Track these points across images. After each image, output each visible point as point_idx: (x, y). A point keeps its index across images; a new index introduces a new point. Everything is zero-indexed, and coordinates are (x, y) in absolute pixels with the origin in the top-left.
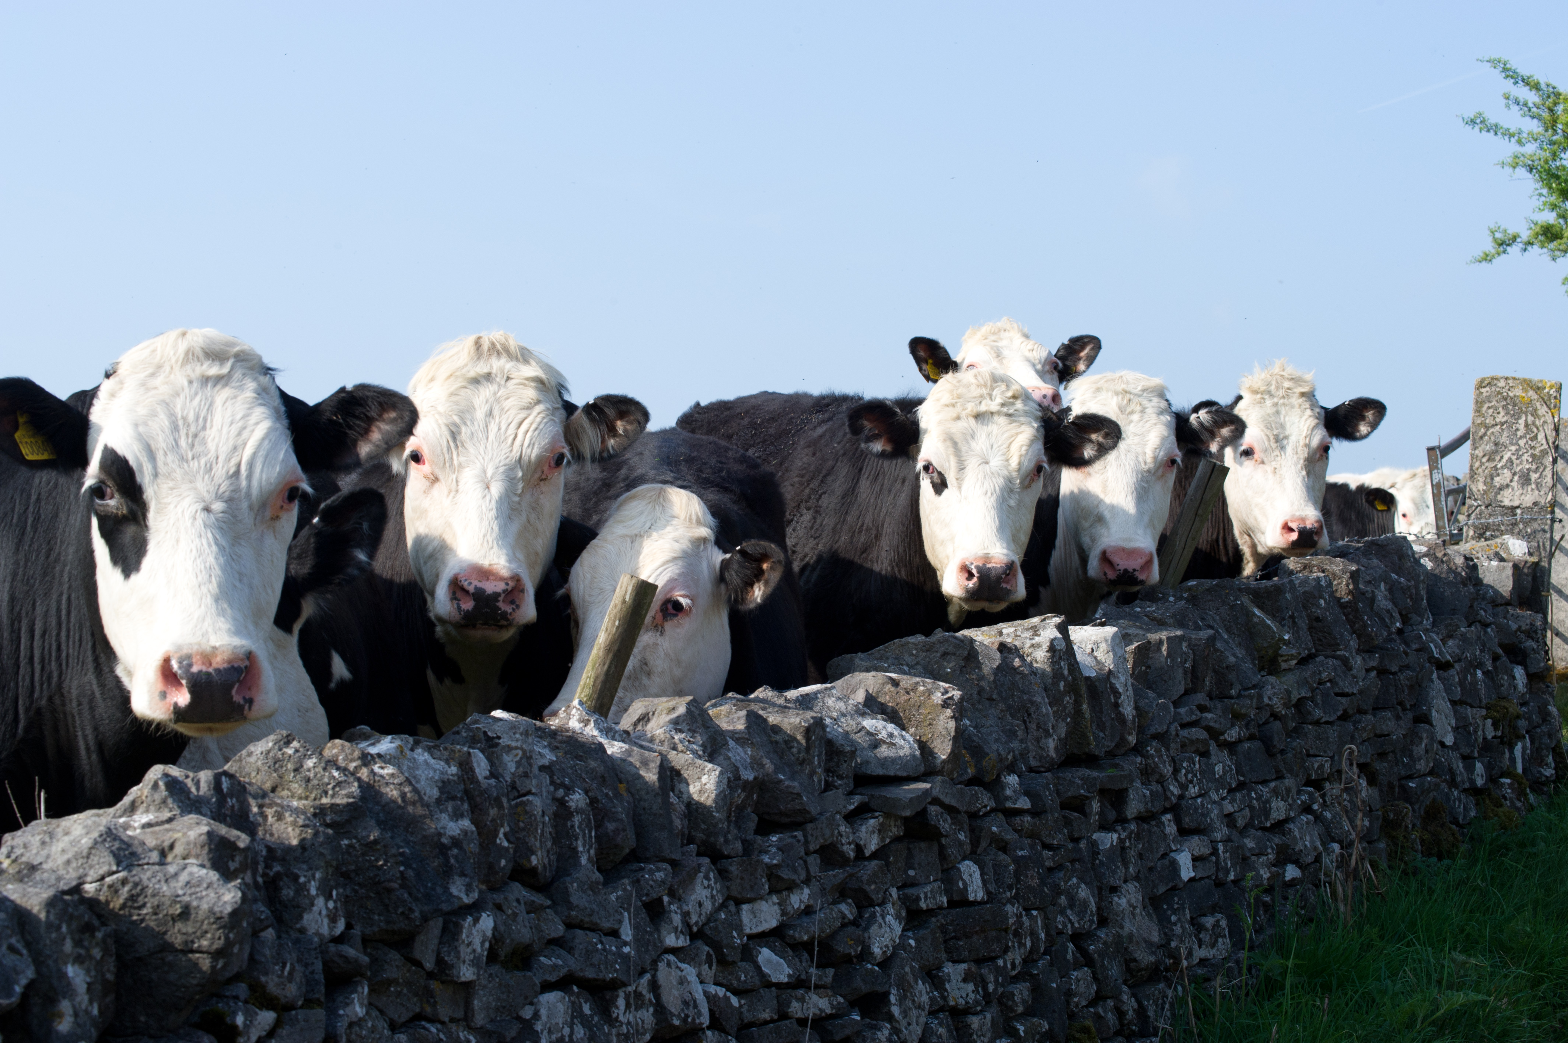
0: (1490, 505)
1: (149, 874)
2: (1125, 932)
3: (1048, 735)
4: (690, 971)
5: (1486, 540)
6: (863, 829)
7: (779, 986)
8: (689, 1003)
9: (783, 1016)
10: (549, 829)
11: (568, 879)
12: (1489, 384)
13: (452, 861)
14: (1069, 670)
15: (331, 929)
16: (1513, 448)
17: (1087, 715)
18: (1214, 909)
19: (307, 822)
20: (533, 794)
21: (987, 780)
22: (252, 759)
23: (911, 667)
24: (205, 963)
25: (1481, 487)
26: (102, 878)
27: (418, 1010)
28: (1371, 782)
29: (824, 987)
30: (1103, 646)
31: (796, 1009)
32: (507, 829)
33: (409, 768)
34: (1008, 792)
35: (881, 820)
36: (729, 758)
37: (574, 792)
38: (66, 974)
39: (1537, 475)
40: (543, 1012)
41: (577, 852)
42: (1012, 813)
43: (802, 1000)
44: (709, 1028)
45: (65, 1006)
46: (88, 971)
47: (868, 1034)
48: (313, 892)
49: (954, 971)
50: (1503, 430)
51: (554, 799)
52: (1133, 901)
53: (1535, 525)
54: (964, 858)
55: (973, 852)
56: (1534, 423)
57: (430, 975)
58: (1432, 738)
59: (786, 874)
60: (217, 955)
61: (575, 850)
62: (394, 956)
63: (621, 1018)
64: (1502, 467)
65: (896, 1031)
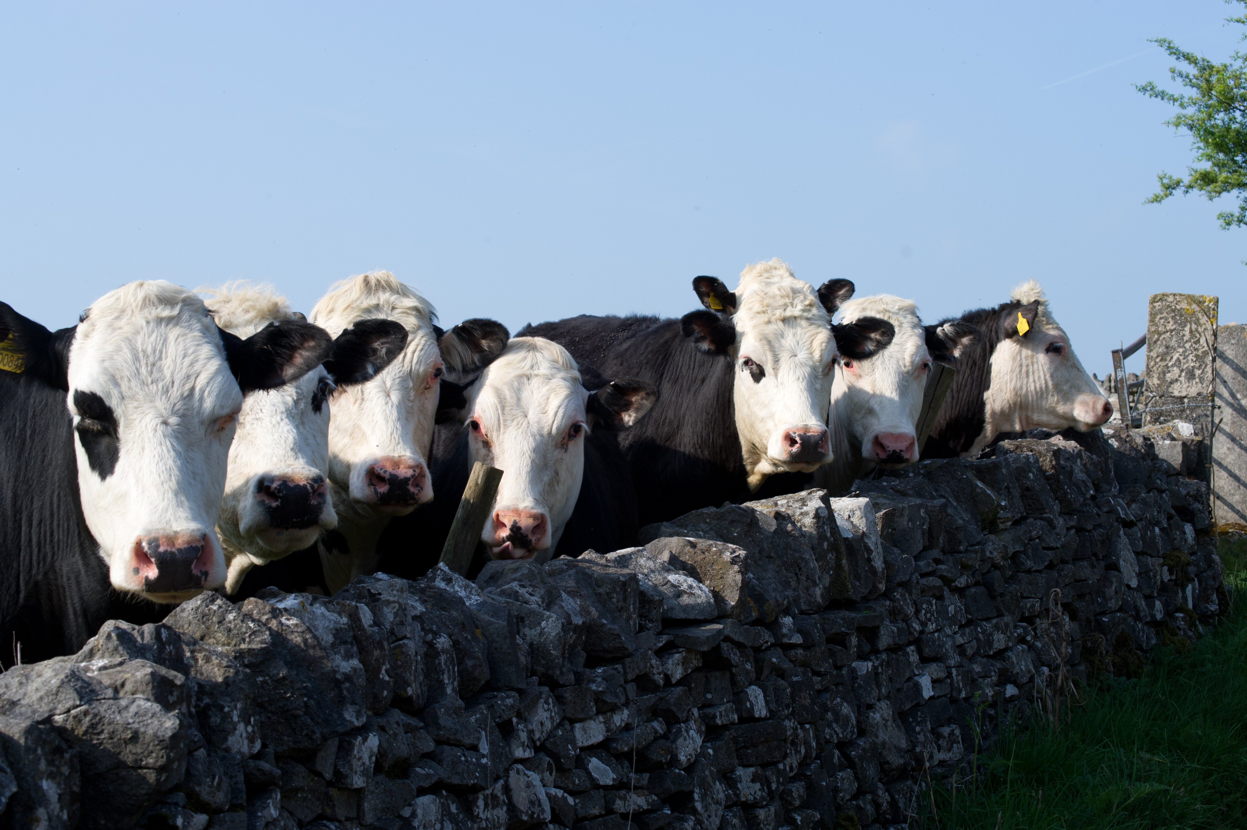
0: (1163, 396)
1: (105, 706)
2: (879, 741)
3: (815, 584)
4: (535, 777)
5: (1160, 423)
6: (670, 662)
7: (606, 787)
8: (535, 802)
9: (610, 811)
10: (421, 666)
11: (437, 705)
12: (1161, 299)
13: (345, 692)
14: (831, 533)
15: (250, 748)
16: (1181, 350)
17: (846, 568)
18: (949, 721)
19: (230, 664)
20: (408, 638)
21: (767, 621)
22: (185, 614)
23: (705, 532)
24: (151, 777)
25: (1156, 381)
26: (69, 711)
27: (320, 811)
28: (1073, 618)
29: (641, 788)
30: (858, 513)
31: (619, 806)
32: (388, 666)
33: (309, 619)
34: (785, 631)
35: (684, 654)
36: (563, 607)
37: (440, 636)
38: (41, 787)
39: (1200, 372)
40: (419, 812)
41: (444, 684)
42: (788, 647)
43: (624, 799)
44: (550, 822)
45: (41, 813)
46: (59, 785)
47: (677, 825)
48: (236, 719)
49: (744, 774)
50: (1172, 336)
51: (425, 642)
52: (885, 715)
53: (1199, 411)
54: (751, 684)
55: (758, 679)
56: (1197, 330)
57: (330, 784)
58: (1120, 581)
59: (609, 699)
60: (160, 770)
61: (441, 682)
62: (300, 769)
63: (481, 815)
64: (1172, 366)
65: (699, 822)
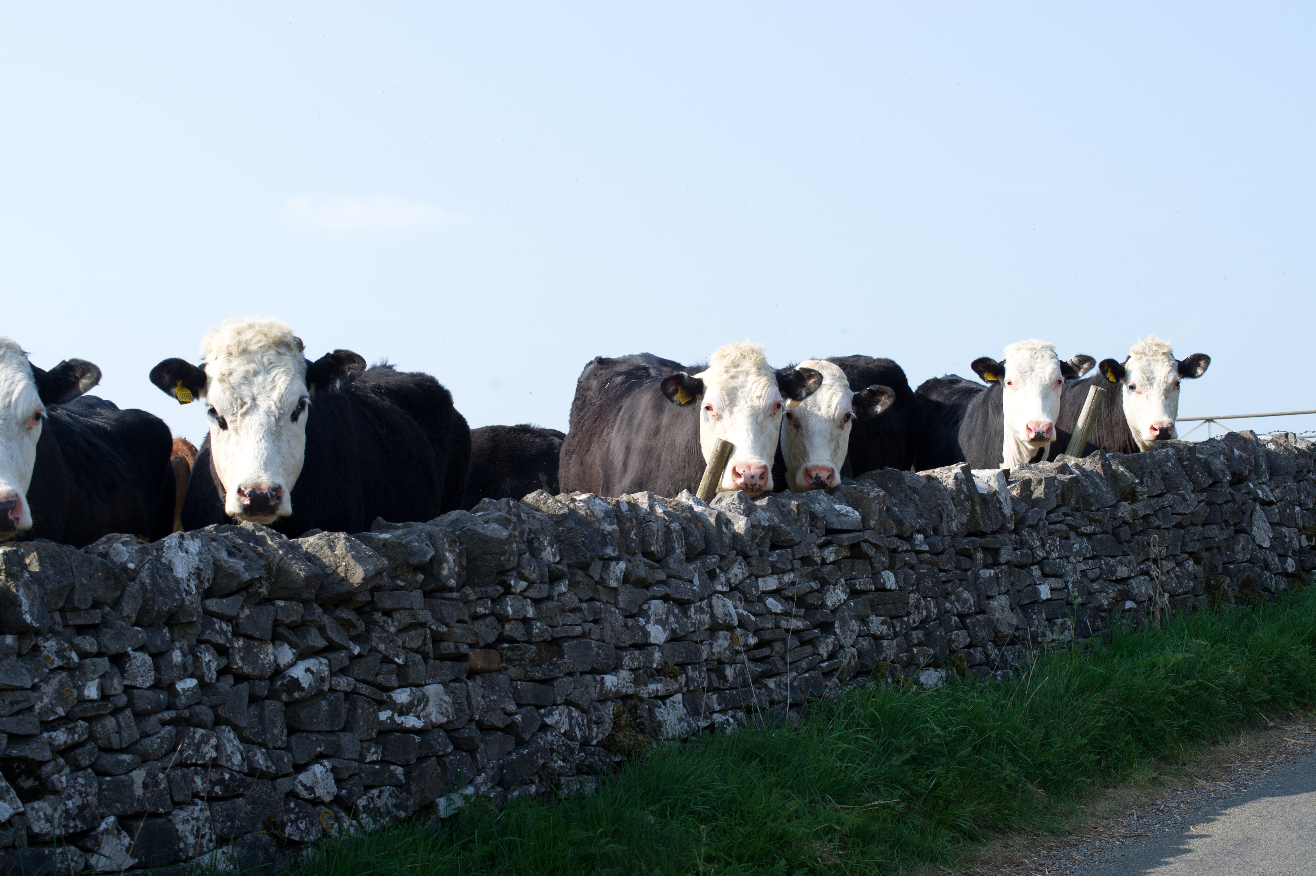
3: (952, 520)
4: (729, 603)
6: (827, 551)
7: (776, 614)
8: (728, 615)
9: (778, 627)
10: (661, 538)
11: (669, 558)
13: (608, 540)
14: (969, 489)
15: (553, 559)
17: (979, 512)
18: (1064, 616)
20: (652, 522)
21: (905, 535)
23: (871, 484)
27: (592, 595)
28: (1198, 563)
29: (800, 616)
30: (993, 479)
31: (783, 624)
32: (636, 533)
33: (591, 504)
34: (917, 542)
35: (838, 548)
36: (757, 516)
37: (673, 523)
38: (446, 555)
40: (652, 607)
42: (918, 552)
43: (788, 621)
44: (738, 627)
45: (445, 565)
46: (454, 554)
47: (821, 639)
48: (546, 544)
49: (876, 619)
51: (665, 526)
52: (1003, 604)
54: (885, 569)
55: (891, 567)
57: (597, 583)
58: (1250, 542)
59: (781, 566)
61: (674, 547)
62: (580, 572)
63: (693, 616)
65: (837, 639)
